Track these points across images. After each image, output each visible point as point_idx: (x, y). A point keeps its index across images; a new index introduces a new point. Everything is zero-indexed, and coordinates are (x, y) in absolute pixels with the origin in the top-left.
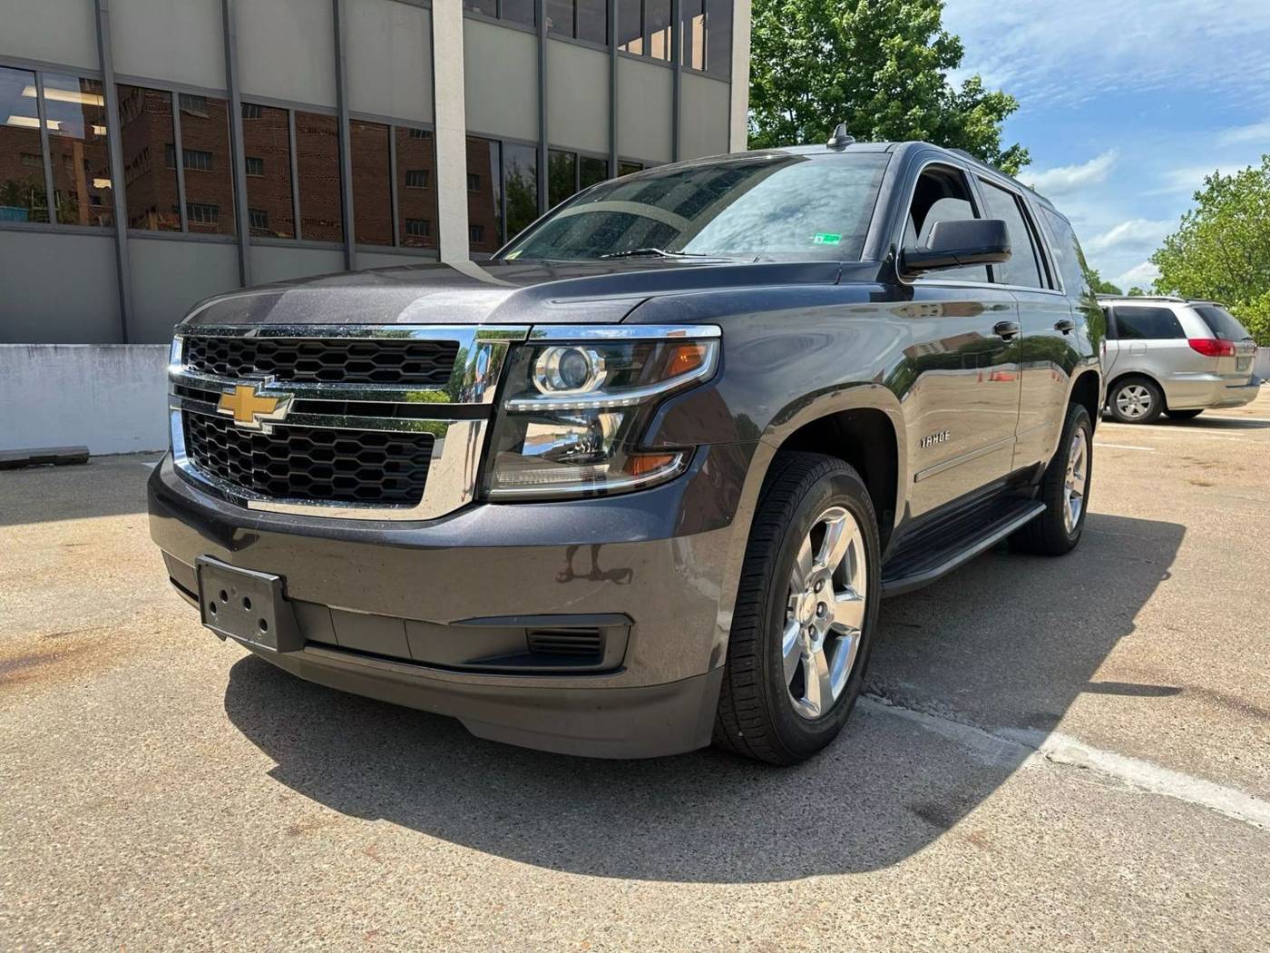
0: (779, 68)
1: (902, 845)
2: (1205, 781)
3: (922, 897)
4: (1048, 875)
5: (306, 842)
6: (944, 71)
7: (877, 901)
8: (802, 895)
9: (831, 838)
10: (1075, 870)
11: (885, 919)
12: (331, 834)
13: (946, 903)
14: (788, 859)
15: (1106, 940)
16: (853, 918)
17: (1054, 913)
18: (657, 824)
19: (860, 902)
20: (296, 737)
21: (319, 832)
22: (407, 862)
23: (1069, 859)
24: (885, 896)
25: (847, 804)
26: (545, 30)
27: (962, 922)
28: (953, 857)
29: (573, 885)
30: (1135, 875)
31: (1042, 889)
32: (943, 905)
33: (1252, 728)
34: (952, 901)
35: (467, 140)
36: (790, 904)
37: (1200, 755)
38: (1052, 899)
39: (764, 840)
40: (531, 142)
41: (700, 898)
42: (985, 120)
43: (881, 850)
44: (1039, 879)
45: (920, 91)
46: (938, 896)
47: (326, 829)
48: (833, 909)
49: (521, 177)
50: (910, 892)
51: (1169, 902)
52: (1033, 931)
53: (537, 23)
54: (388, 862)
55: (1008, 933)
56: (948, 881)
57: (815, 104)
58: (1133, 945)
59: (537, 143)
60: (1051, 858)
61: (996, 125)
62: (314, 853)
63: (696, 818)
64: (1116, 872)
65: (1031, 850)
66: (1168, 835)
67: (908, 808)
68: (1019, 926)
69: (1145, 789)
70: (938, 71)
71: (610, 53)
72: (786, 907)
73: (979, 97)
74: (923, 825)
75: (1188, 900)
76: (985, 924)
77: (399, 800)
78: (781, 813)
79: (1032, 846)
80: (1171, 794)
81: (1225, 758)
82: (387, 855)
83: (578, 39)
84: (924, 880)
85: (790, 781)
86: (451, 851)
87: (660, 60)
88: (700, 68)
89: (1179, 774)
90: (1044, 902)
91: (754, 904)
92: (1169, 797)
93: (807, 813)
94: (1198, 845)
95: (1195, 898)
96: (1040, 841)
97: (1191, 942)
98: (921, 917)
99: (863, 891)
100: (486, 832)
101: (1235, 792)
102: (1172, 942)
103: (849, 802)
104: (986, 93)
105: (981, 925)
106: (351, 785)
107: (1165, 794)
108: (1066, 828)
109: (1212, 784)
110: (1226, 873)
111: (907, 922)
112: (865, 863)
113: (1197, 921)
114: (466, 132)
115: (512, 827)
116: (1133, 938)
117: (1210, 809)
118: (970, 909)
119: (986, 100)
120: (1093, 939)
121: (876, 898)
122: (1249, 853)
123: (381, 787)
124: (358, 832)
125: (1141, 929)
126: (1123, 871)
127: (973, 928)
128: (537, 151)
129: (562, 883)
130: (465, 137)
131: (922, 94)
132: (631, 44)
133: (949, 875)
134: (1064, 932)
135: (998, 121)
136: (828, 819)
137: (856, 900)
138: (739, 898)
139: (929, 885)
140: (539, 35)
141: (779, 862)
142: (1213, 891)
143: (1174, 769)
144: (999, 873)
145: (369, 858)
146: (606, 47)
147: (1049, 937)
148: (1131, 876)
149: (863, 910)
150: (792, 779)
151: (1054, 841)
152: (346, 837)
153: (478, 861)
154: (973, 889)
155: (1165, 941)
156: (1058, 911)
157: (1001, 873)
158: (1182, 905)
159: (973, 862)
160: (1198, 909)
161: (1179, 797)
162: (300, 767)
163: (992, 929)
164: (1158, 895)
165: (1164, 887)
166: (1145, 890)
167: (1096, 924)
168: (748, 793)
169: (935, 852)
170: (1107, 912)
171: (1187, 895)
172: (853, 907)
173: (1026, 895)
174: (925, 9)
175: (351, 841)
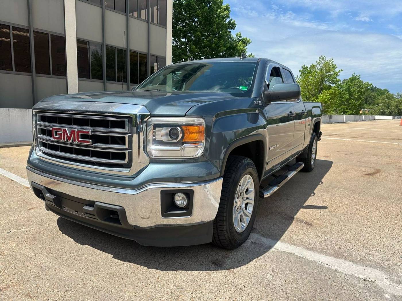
0: (181, 25)
1: (207, 274)
2: (293, 246)
3: (211, 290)
4: (248, 279)
5: (4, 293)
6: (231, 31)
7: (198, 293)
8: (175, 294)
9: (186, 274)
10: (256, 277)
11: (200, 299)
12: (13, 290)
13: (218, 291)
14: (172, 282)
15: (262, 298)
16: (190, 300)
17: (249, 291)
18: (131, 275)
19: (193, 294)
20: (3, 254)
21: (9, 289)
22: (42, 297)
23: (255, 273)
24: (200, 291)
25: (192, 262)
26: (104, 6)
27: (222, 297)
28: (222, 276)
29: (100, 299)
30: (272, 276)
31: (246, 284)
32: (217, 292)
33: (306, 229)
34: (220, 291)
35: (77, 40)
36: (171, 297)
37: (292, 238)
38: (249, 287)
39: (165, 277)
40: (100, 43)
41: (143, 299)
42: (242, 46)
43: (201, 276)
44: (246, 280)
45: (223, 35)
46: (216, 289)
47: (11, 288)
48: (184, 297)
49: (98, 52)
50: (208, 289)
51: (280, 284)
52: (243, 297)
53: (102, 4)
54: (34, 298)
55: (235, 299)
56: (220, 284)
57: (193, 37)
58: (270, 298)
59: (102, 43)
60: (249, 274)
61: (245, 47)
62: (6, 297)
63: (144, 271)
64: (267, 276)
65: (244, 272)
66: (282, 263)
67: (210, 261)
68: (239, 296)
69: (277, 249)
70: (229, 30)
71: (127, 16)
72: (170, 299)
73: (240, 38)
74: (214, 267)
75: (285, 283)
76: (229, 297)
77: (41, 275)
78: (171, 267)
79: (244, 270)
80: (284, 250)
81: (299, 238)
82: (35, 295)
83: (116, 10)
84: (212, 285)
85: (175, 256)
86: (58, 292)
87: (144, 19)
88: (156, 23)
89: (286, 244)
90: (246, 288)
91: (160, 299)
92: (283, 251)
93: (179, 266)
94: (289, 266)
95: (287, 282)
96: (247, 268)
97: (285, 295)
98: (211, 297)
99: (194, 290)
100: (72, 283)
101: (300, 248)
102: (280, 296)
103: (193, 261)
104: (242, 38)
105: (228, 297)
106: (23, 270)
107: (282, 250)
108: (254, 263)
109: (295, 246)
110: (296, 273)
111: (206, 299)
112: (196, 281)
113: (287, 289)
114: (77, 38)
115: (81, 280)
116: (270, 296)
117: (293, 254)
118: (225, 293)
119: (242, 40)
120: (259, 298)
121: (198, 292)
122: (302, 267)
123: (34, 271)
124: (24, 288)
125: (272, 293)
126: (269, 275)
127: (225, 299)
128: (102, 46)
129: (97, 299)
130: (76, 39)
131: (224, 36)
132: (134, 13)
133: (220, 282)
134: (251, 297)
135: (246, 46)
136: (186, 268)
137: (192, 294)
138: (155, 297)
139: (214, 286)
140: (102, 7)
141: (169, 284)
142: (292, 279)
143: (285, 243)
144: (234, 280)
145: (27, 297)
146: (125, 14)
147: (247, 299)
148: (271, 277)
149: (193, 297)
150: (176, 255)
151: (251, 268)
152: (20, 290)
153: (67, 294)
154: (227, 286)
155: (278, 296)
156: (250, 290)
157: (235, 280)
158: (284, 284)
159: (227, 277)
160: (288, 285)
161: (286, 251)
162: (4, 266)
163: (231, 298)
164: (278, 282)
165: (279, 279)
166: (274, 281)
167: (260, 293)
168: (161, 261)
169: (217, 275)
170: (263, 289)
171: (285, 281)
172: (190, 296)
173: (242, 286)
174: (225, 11)
175: (21, 291)
